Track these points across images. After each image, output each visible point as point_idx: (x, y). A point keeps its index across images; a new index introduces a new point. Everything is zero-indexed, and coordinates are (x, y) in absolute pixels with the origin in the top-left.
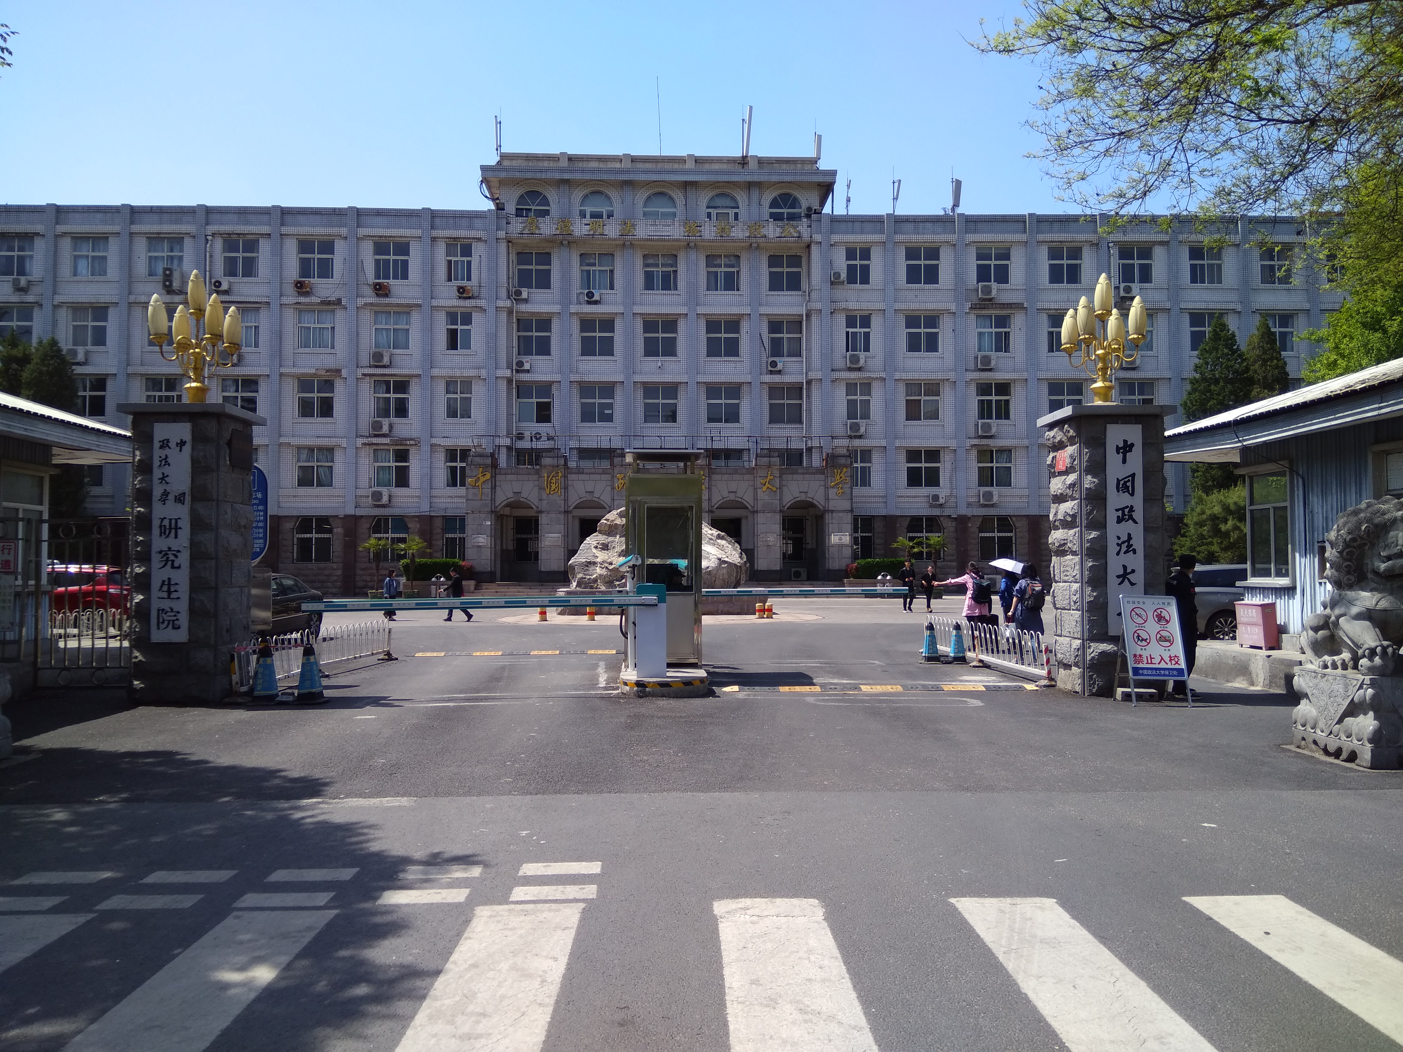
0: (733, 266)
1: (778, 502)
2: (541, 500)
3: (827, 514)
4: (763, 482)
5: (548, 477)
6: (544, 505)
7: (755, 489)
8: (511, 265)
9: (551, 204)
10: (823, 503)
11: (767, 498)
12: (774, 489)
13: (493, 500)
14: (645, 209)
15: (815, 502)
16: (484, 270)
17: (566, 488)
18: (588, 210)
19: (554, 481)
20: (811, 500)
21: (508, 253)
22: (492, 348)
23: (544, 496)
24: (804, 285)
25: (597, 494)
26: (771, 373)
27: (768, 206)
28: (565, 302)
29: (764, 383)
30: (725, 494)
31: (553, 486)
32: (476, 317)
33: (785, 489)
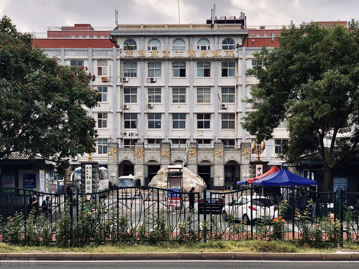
0: (208, 67)
1: (223, 161)
2: (135, 160)
3: (241, 165)
4: (217, 153)
5: (137, 151)
6: (136, 162)
7: (214, 156)
8: (122, 68)
9: (137, 44)
10: (240, 161)
11: (219, 159)
12: (221, 156)
13: (117, 160)
14: (173, 45)
15: (237, 161)
16: (112, 71)
17: (144, 156)
18: (151, 46)
19: (139, 153)
20: (235, 160)
21: (121, 64)
22: (115, 101)
23: (136, 159)
24: (236, 75)
25: (155, 158)
26: (223, 109)
27: (221, 43)
28: (142, 82)
29: (220, 113)
30: (203, 158)
31: (139, 155)
32: (109, 89)
33: (225, 156)
